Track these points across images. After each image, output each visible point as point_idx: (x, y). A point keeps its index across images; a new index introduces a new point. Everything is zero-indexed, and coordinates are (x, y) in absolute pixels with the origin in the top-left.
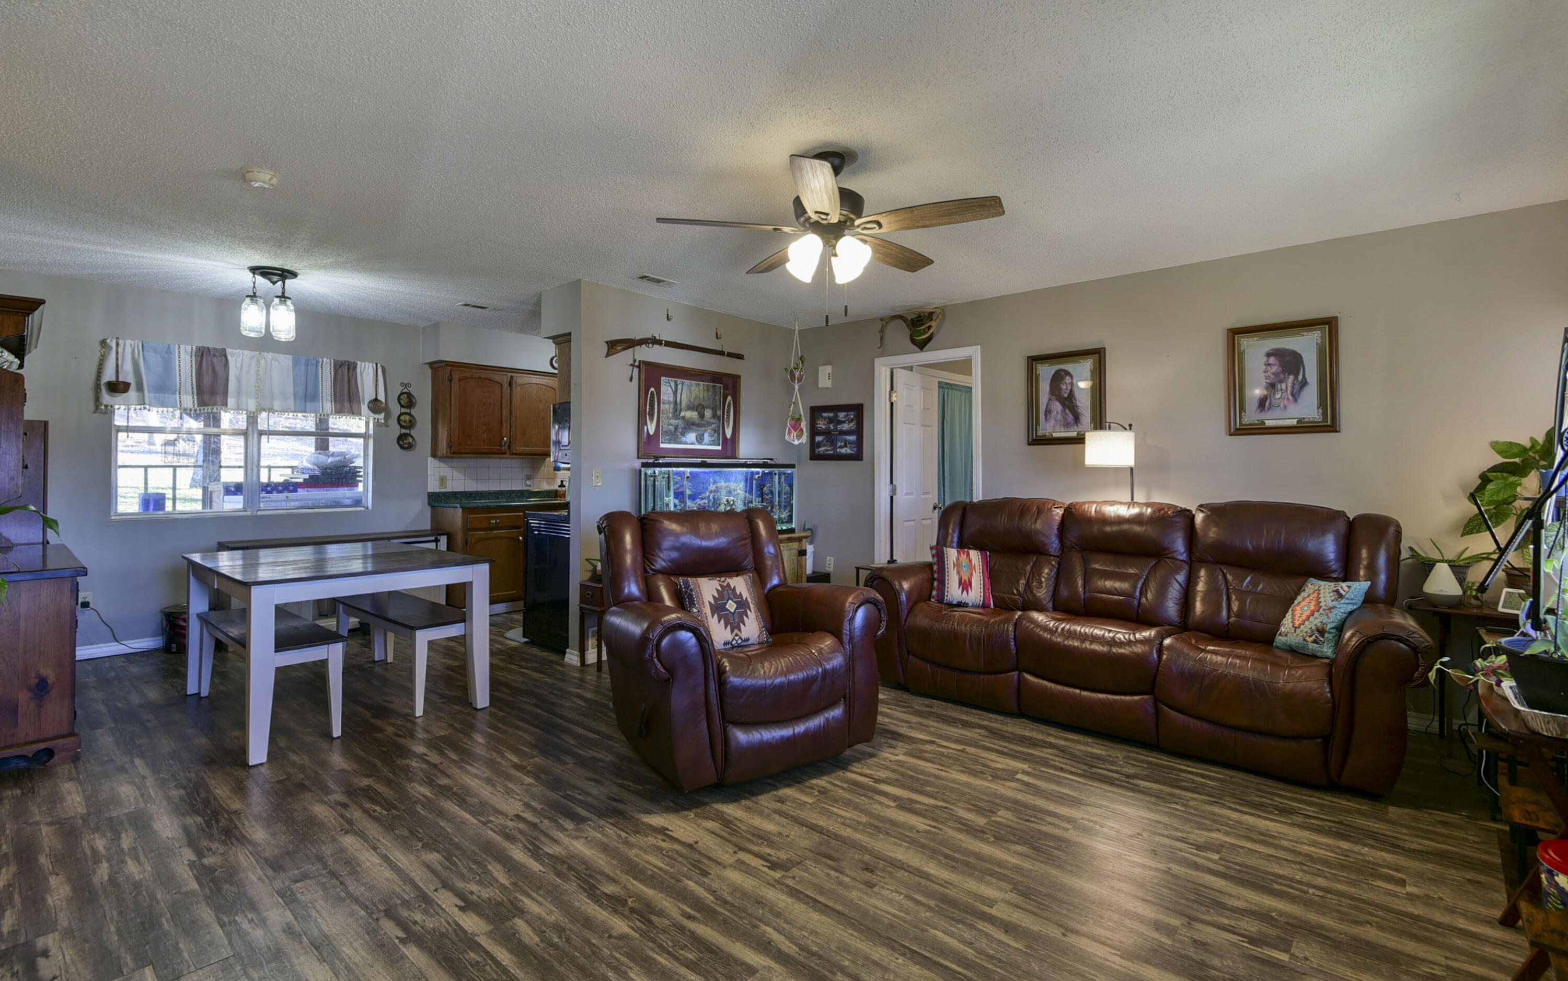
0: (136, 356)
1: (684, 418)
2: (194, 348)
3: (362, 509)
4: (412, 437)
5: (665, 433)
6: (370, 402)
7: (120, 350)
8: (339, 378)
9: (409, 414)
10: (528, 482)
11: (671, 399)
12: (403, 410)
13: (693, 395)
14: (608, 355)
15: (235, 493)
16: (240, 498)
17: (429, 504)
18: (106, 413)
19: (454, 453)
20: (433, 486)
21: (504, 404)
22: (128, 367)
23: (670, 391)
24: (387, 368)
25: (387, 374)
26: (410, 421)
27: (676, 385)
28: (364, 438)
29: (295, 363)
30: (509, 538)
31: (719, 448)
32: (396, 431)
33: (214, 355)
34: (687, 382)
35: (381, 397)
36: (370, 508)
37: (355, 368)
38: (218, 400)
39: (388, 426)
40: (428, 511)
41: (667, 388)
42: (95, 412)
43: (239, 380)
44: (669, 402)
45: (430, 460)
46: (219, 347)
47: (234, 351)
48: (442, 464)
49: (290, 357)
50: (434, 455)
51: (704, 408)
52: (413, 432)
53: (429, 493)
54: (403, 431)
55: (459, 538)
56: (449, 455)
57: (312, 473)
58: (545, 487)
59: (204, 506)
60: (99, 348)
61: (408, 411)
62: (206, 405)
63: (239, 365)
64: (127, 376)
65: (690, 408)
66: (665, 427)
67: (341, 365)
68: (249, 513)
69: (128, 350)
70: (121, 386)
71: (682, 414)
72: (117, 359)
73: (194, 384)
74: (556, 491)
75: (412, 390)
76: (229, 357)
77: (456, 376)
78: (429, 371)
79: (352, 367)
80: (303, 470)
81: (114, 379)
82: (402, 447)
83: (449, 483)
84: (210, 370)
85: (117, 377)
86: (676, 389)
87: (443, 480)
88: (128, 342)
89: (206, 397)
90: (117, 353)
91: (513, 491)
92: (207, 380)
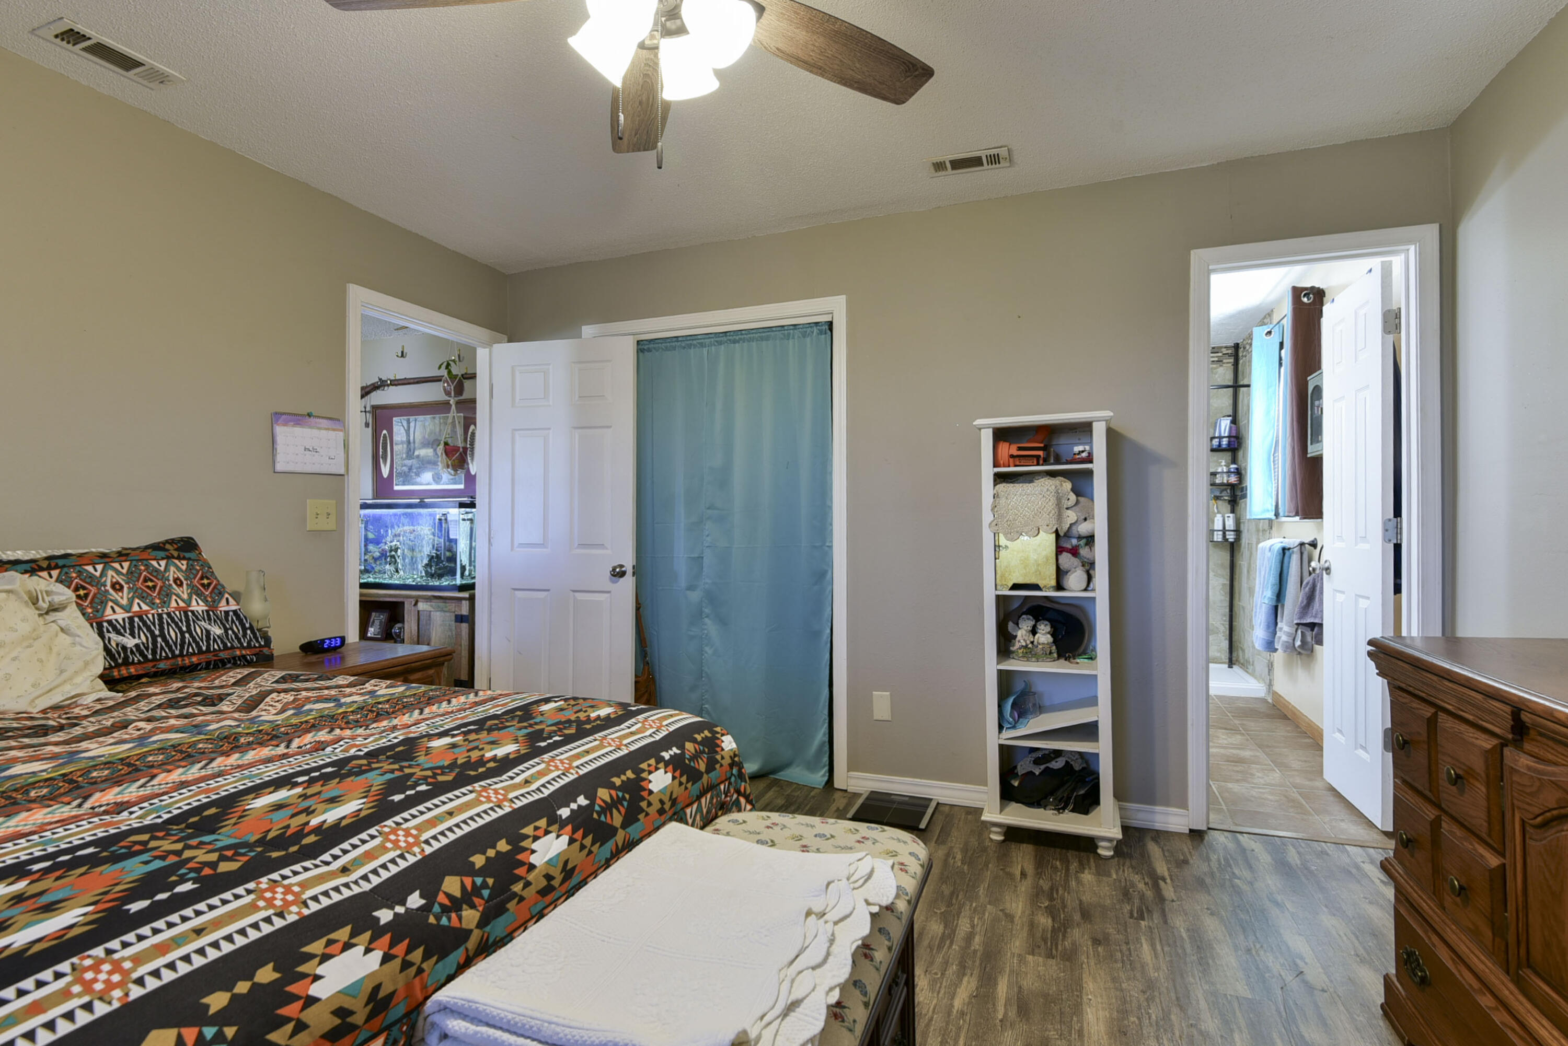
1: (418, 456)
5: (399, 475)
11: (405, 439)
13: (428, 430)
23: (403, 431)
27: (409, 422)
31: (462, 486)
34: (421, 418)
41: (399, 428)
44: (402, 443)
65: (425, 444)
66: (399, 468)
71: (416, 453)
86: (409, 427)
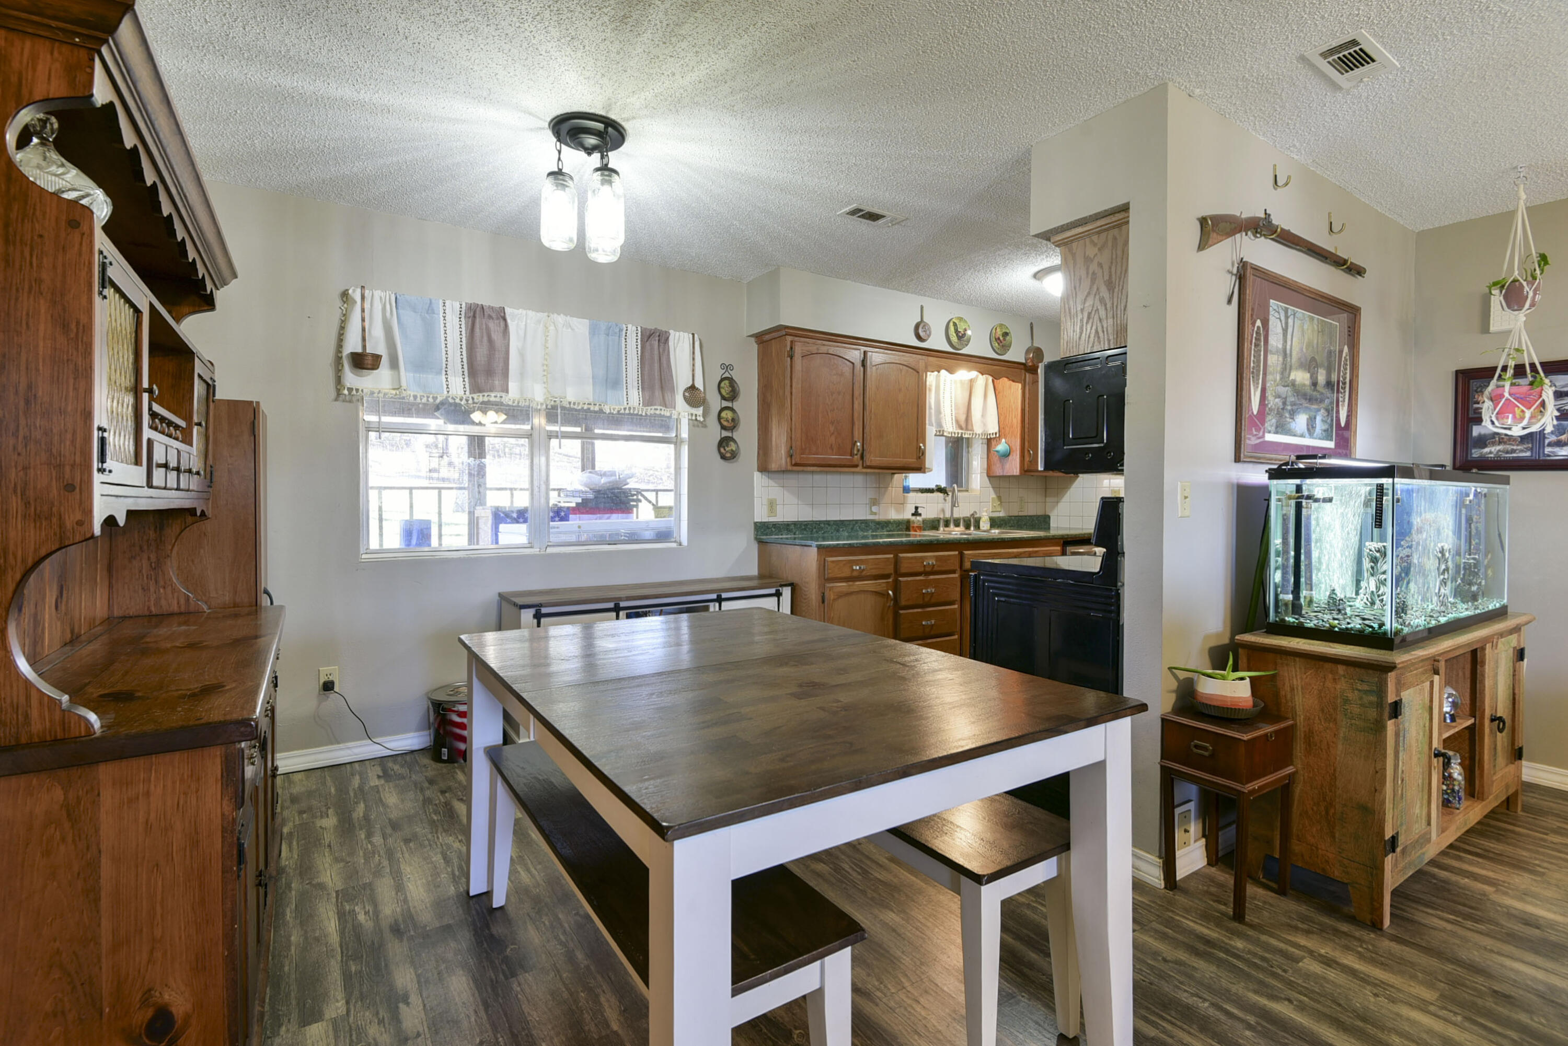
0: (388, 314)
1: (1293, 383)
2: (464, 306)
3: (674, 545)
4: (735, 442)
5: (1271, 412)
6: (686, 390)
7: (367, 306)
8: (647, 354)
9: (731, 409)
10: (874, 509)
11: (1280, 346)
12: (725, 404)
13: (1307, 340)
14: (1202, 247)
15: (516, 521)
16: (522, 528)
17: (756, 539)
18: (350, 401)
19: (796, 465)
20: (761, 515)
21: (856, 393)
22: (377, 333)
23: (1279, 328)
24: (703, 342)
25: (704, 349)
26: (733, 420)
27: (1287, 317)
28: (676, 444)
29: (593, 331)
30: (876, 593)
31: (1332, 444)
32: (715, 433)
33: (490, 317)
34: (1299, 312)
35: (699, 384)
36: (685, 542)
37: (667, 339)
38: (497, 383)
39: (705, 427)
40: (755, 547)
41: (1276, 321)
42: (336, 400)
43: (522, 355)
44: (1278, 352)
45: (757, 476)
46: (496, 305)
47: (516, 311)
48: (772, 483)
49: (587, 321)
50: (763, 468)
51: (1317, 366)
52: (736, 435)
53: (755, 523)
54: (725, 434)
55: (812, 591)
56: (790, 468)
57: (584, 496)
58: (893, 515)
59: (470, 541)
60: (338, 303)
61: (729, 404)
62: (480, 391)
63: (522, 333)
64: (377, 346)
65: (1301, 365)
66: (1272, 399)
67: (649, 337)
68: (535, 551)
69: (378, 306)
70: (369, 360)
71: (1292, 376)
72: (363, 320)
73: (465, 360)
74: (908, 521)
75: (735, 375)
76: (509, 321)
77: (799, 349)
78: (754, 348)
79: (663, 340)
80: (574, 493)
81: (359, 350)
82: (723, 457)
83: (779, 508)
84: (485, 339)
85: (364, 347)
87: (772, 505)
88: (378, 293)
89: (481, 380)
90: (363, 310)
91: (857, 521)
92: (482, 352)
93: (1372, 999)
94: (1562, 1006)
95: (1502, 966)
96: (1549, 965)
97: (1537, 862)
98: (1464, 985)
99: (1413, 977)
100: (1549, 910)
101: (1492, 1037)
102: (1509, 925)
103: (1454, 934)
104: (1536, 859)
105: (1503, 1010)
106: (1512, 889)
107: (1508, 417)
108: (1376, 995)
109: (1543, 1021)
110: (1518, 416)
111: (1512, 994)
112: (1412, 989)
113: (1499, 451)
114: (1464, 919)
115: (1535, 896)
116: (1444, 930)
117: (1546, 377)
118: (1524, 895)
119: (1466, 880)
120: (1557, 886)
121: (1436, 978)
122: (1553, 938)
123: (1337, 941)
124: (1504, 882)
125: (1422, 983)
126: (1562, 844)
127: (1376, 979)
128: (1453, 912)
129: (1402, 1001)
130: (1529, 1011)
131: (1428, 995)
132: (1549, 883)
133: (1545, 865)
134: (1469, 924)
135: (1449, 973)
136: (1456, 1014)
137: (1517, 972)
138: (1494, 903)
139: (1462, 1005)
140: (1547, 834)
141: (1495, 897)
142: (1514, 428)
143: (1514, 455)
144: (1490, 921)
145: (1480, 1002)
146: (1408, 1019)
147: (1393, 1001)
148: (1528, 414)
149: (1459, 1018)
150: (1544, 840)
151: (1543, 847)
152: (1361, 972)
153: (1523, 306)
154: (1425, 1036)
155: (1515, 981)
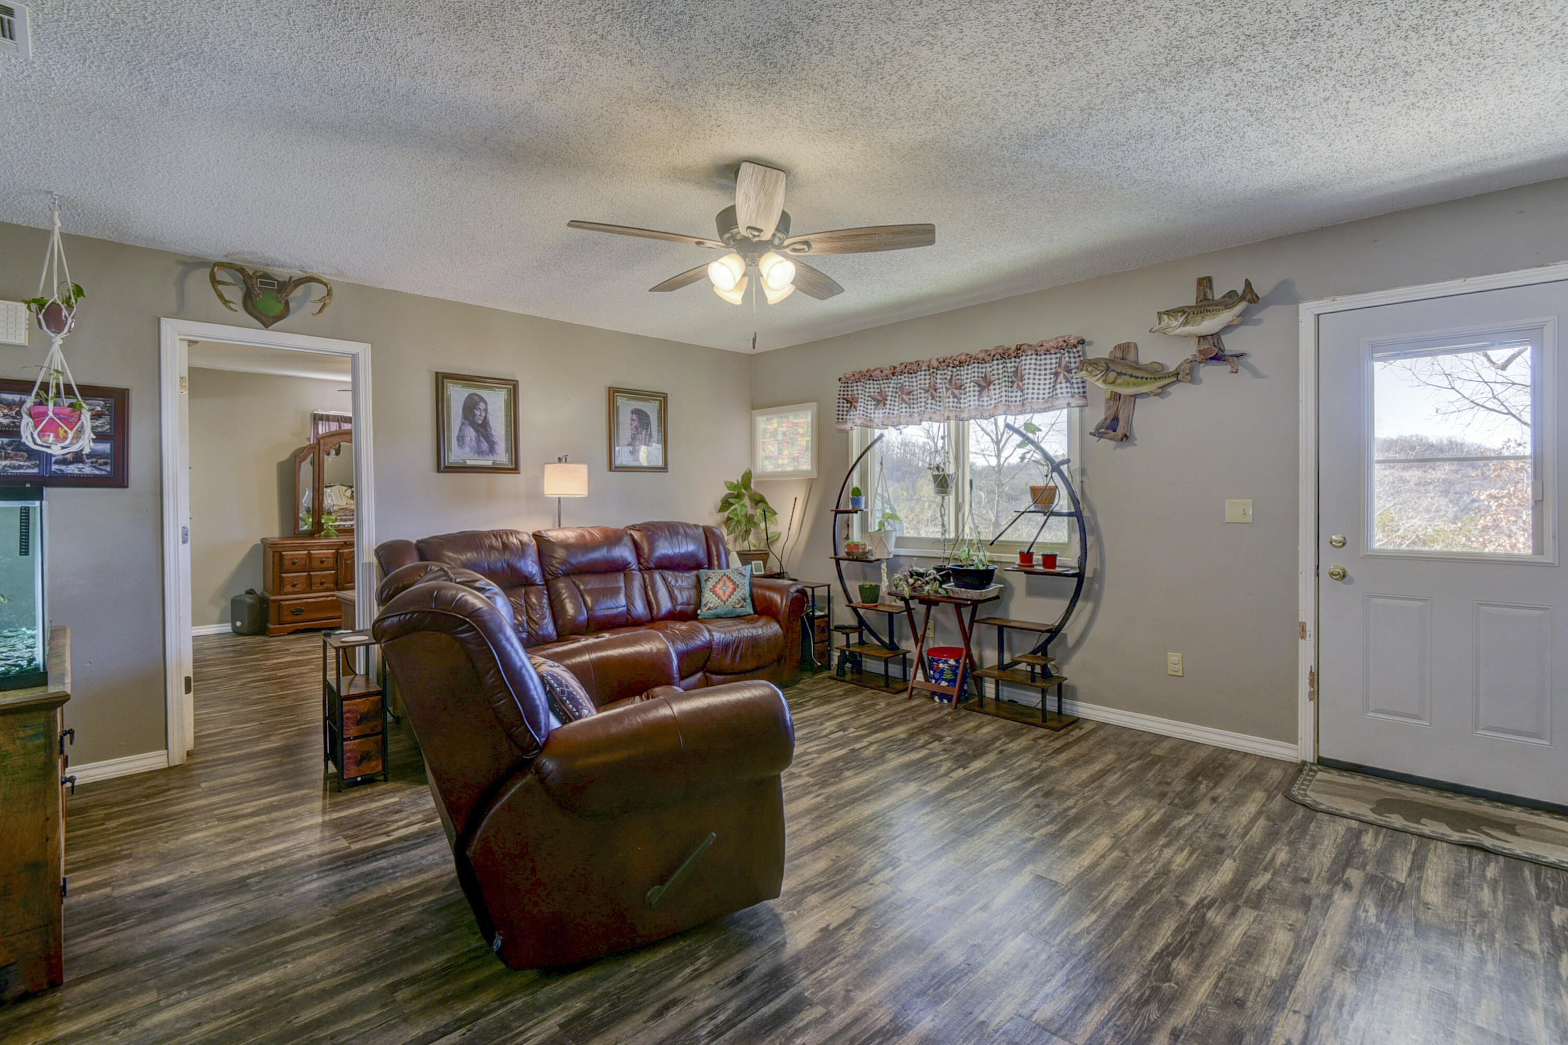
93: (115, 1039)
94: (227, 931)
95: (173, 935)
96: (195, 912)
97: (118, 849)
98: (164, 969)
99: (126, 996)
100: (160, 877)
101: (215, 985)
102: (148, 905)
103: (119, 941)
104: (115, 847)
105: (203, 963)
106: (122, 879)
107: (49, 436)
108: (115, 1033)
109: (229, 949)
110: (61, 436)
111: (197, 948)
112: (135, 1005)
113: (5, 466)
114: (114, 924)
115: (142, 873)
116: (109, 944)
117: (85, 400)
118: (134, 878)
119: (83, 896)
120: (147, 857)
121: (143, 982)
122: (181, 893)
123: (33, 1025)
124: (111, 878)
125: (136, 994)
126: (120, 825)
127: (101, 1022)
128: (101, 926)
129: (138, 1019)
130: (216, 950)
131: (149, 997)
132: (141, 859)
133: (125, 847)
134: (120, 925)
135: (146, 970)
136: (180, 992)
137: (184, 932)
138: (121, 897)
139: (175, 984)
140: (103, 824)
141: (116, 893)
142: (54, 447)
143: (22, 471)
144: (132, 913)
145: (184, 971)
146: (156, 1026)
147: (132, 1024)
148: (71, 434)
149: (185, 993)
150: (107, 829)
151: (110, 835)
152: (84, 1029)
153: (62, 330)
154: (178, 1026)
155: (189, 939)
